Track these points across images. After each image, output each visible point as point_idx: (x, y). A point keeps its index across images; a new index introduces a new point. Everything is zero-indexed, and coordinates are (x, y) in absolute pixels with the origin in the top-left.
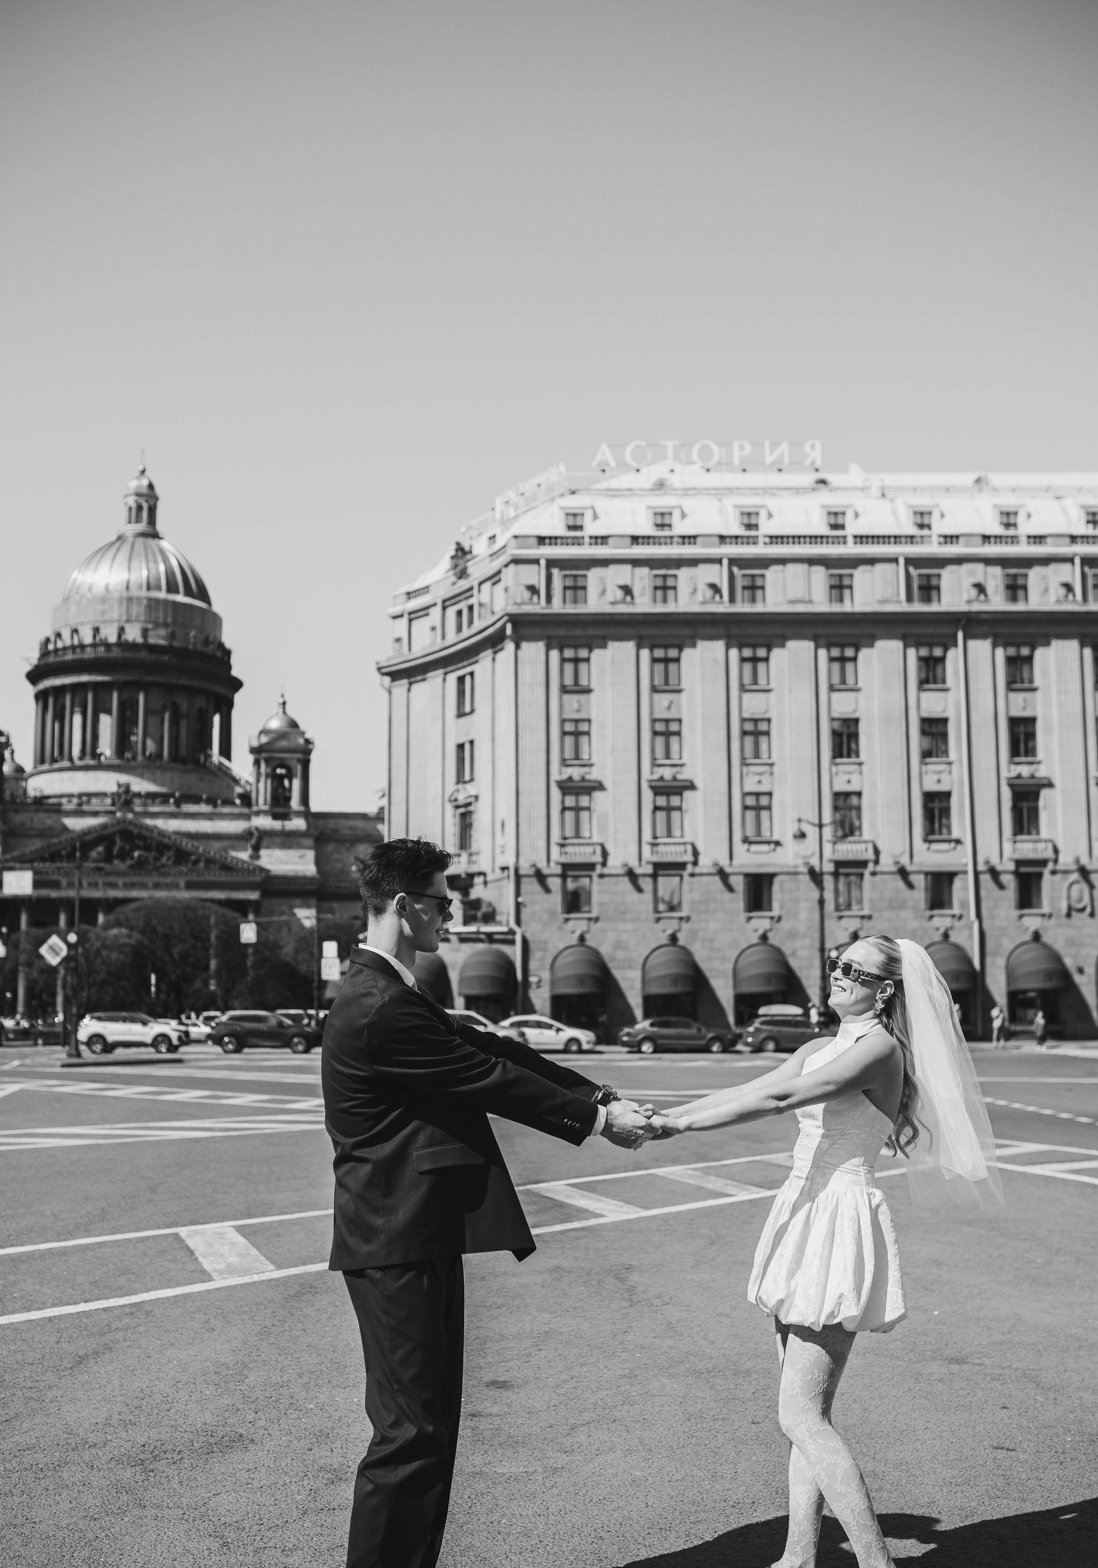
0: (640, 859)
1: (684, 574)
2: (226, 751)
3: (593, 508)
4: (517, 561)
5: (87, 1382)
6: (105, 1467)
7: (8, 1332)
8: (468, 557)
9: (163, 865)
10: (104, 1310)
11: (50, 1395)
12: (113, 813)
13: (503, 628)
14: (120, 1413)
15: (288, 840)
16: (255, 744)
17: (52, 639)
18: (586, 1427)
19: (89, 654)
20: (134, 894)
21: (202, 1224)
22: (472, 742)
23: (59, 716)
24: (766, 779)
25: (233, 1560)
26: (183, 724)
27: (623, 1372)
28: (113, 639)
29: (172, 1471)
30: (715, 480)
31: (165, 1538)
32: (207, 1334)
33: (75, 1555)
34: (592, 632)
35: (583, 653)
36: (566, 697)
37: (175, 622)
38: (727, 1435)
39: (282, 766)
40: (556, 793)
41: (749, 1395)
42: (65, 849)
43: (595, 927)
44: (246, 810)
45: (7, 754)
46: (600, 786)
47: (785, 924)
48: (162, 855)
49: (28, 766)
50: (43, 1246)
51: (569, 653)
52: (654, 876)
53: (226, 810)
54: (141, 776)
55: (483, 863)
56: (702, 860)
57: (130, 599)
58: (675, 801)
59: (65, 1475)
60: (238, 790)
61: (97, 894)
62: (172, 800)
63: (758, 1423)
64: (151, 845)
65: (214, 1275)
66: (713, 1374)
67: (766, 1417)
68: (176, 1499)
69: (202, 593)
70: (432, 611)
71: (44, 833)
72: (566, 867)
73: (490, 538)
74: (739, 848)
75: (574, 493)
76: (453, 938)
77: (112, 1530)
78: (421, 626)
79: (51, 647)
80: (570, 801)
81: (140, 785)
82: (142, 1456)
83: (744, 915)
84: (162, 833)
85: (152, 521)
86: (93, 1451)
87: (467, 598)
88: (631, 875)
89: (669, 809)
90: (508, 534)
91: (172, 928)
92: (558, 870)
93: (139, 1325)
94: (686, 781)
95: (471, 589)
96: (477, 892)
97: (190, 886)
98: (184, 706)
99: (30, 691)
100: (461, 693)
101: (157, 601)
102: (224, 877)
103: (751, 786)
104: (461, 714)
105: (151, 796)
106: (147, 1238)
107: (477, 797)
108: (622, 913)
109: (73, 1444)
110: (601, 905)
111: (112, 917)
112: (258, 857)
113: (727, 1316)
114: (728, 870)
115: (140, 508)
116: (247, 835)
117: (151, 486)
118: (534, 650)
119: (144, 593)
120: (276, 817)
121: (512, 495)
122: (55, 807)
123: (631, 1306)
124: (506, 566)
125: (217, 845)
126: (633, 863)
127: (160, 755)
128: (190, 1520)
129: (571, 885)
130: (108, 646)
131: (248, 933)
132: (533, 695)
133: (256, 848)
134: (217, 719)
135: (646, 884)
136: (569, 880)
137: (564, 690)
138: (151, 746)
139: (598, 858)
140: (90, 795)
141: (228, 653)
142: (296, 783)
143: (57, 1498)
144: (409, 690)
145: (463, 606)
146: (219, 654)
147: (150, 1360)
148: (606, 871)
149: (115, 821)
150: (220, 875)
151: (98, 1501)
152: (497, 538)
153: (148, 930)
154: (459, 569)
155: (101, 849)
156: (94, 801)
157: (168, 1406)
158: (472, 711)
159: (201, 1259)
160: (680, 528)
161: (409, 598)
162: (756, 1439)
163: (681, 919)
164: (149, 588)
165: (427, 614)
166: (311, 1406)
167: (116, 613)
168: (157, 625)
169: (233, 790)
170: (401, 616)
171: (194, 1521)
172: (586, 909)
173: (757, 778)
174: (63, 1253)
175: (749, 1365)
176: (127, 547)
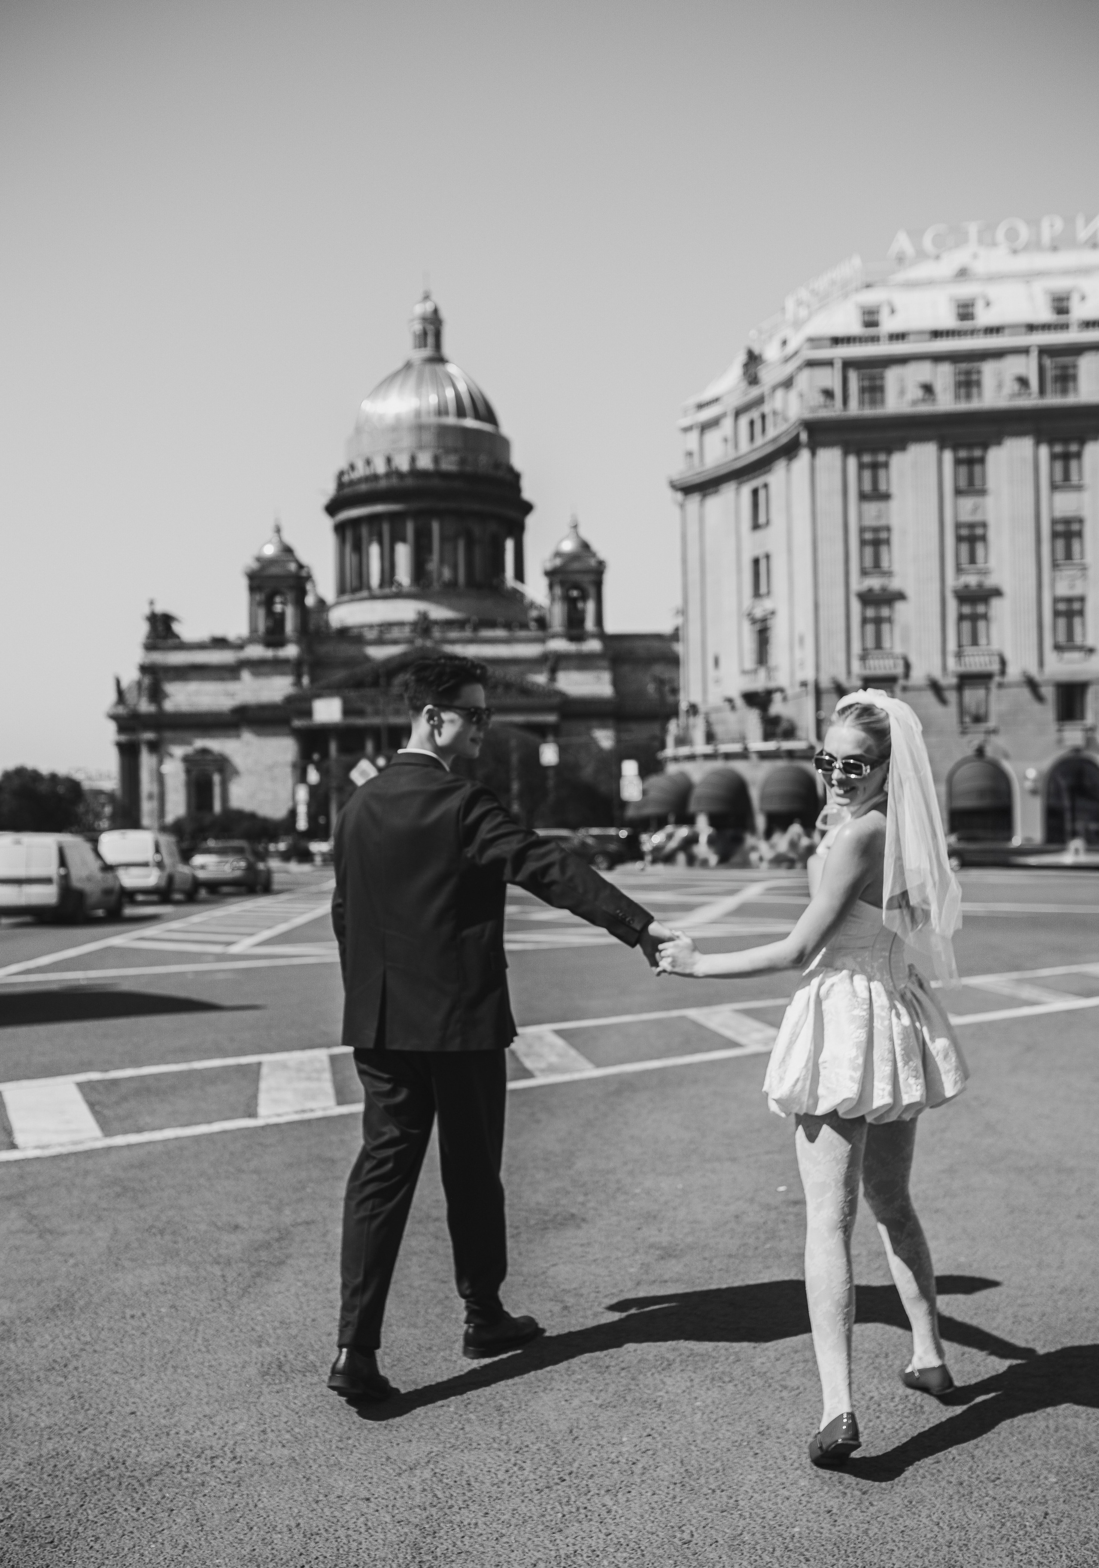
0: (944, 671)
1: (988, 368)
2: (520, 575)
3: (889, 302)
4: (811, 364)
8: (760, 363)
12: (413, 641)
13: (798, 436)
15: (584, 662)
16: (549, 567)
17: (347, 471)
19: (383, 484)
22: (768, 557)
23: (359, 549)
24: (1078, 582)
26: (478, 550)
28: (405, 468)
30: (1023, 262)
34: (891, 435)
35: (882, 458)
36: (865, 504)
37: (464, 448)
39: (576, 586)
40: (855, 605)
42: (369, 677)
44: (541, 634)
45: (309, 587)
46: (900, 596)
49: (330, 598)
51: (867, 458)
52: (960, 688)
53: (523, 634)
54: (438, 603)
55: (782, 679)
56: (1010, 669)
57: (420, 427)
58: (980, 609)
60: (534, 614)
62: (469, 626)
65: (537, 1073)
69: (489, 416)
70: (724, 421)
71: (348, 663)
72: (868, 681)
73: (782, 343)
74: (1050, 656)
75: (869, 287)
76: (754, 757)
78: (713, 438)
79: (346, 479)
80: (871, 613)
81: (438, 613)
83: (1053, 726)
85: (438, 345)
87: (759, 406)
88: (936, 687)
89: (974, 618)
90: (801, 337)
94: (992, 587)
95: (763, 396)
96: (777, 708)
98: (477, 530)
100: (755, 505)
101: (448, 427)
102: (523, 701)
103: (1063, 590)
104: (755, 527)
105: (448, 624)
107: (773, 612)
112: (555, 680)
114: (1038, 679)
115: (425, 333)
116: (543, 659)
117: (436, 311)
118: (830, 457)
119: (433, 420)
120: (572, 638)
121: (803, 293)
122: (357, 638)
124: (800, 369)
125: (514, 669)
126: (937, 674)
127: (456, 584)
130: (401, 475)
131: (549, 755)
132: (830, 504)
133: (553, 671)
134: (509, 543)
135: (952, 696)
137: (863, 497)
138: (447, 574)
139: (900, 670)
140: (389, 625)
141: (517, 477)
142: (590, 606)
144: (702, 504)
145: (755, 414)
146: (508, 478)
148: (908, 683)
149: (414, 649)
150: (517, 699)
152: (790, 342)
154: (750, 376)
156: (394, 630)
158: (768, 523)
159: (522, 1059)
160: (984, 318)
161: (700, 410)
163: (987, 731)
164: (438, 414)
165: (718, 426)
166: (638, 1191)
167: (407, 441)
168: (447, 451)
169: (528, 614)
170: (693, 427)
173: (1069, 582)
176: (414, 373)
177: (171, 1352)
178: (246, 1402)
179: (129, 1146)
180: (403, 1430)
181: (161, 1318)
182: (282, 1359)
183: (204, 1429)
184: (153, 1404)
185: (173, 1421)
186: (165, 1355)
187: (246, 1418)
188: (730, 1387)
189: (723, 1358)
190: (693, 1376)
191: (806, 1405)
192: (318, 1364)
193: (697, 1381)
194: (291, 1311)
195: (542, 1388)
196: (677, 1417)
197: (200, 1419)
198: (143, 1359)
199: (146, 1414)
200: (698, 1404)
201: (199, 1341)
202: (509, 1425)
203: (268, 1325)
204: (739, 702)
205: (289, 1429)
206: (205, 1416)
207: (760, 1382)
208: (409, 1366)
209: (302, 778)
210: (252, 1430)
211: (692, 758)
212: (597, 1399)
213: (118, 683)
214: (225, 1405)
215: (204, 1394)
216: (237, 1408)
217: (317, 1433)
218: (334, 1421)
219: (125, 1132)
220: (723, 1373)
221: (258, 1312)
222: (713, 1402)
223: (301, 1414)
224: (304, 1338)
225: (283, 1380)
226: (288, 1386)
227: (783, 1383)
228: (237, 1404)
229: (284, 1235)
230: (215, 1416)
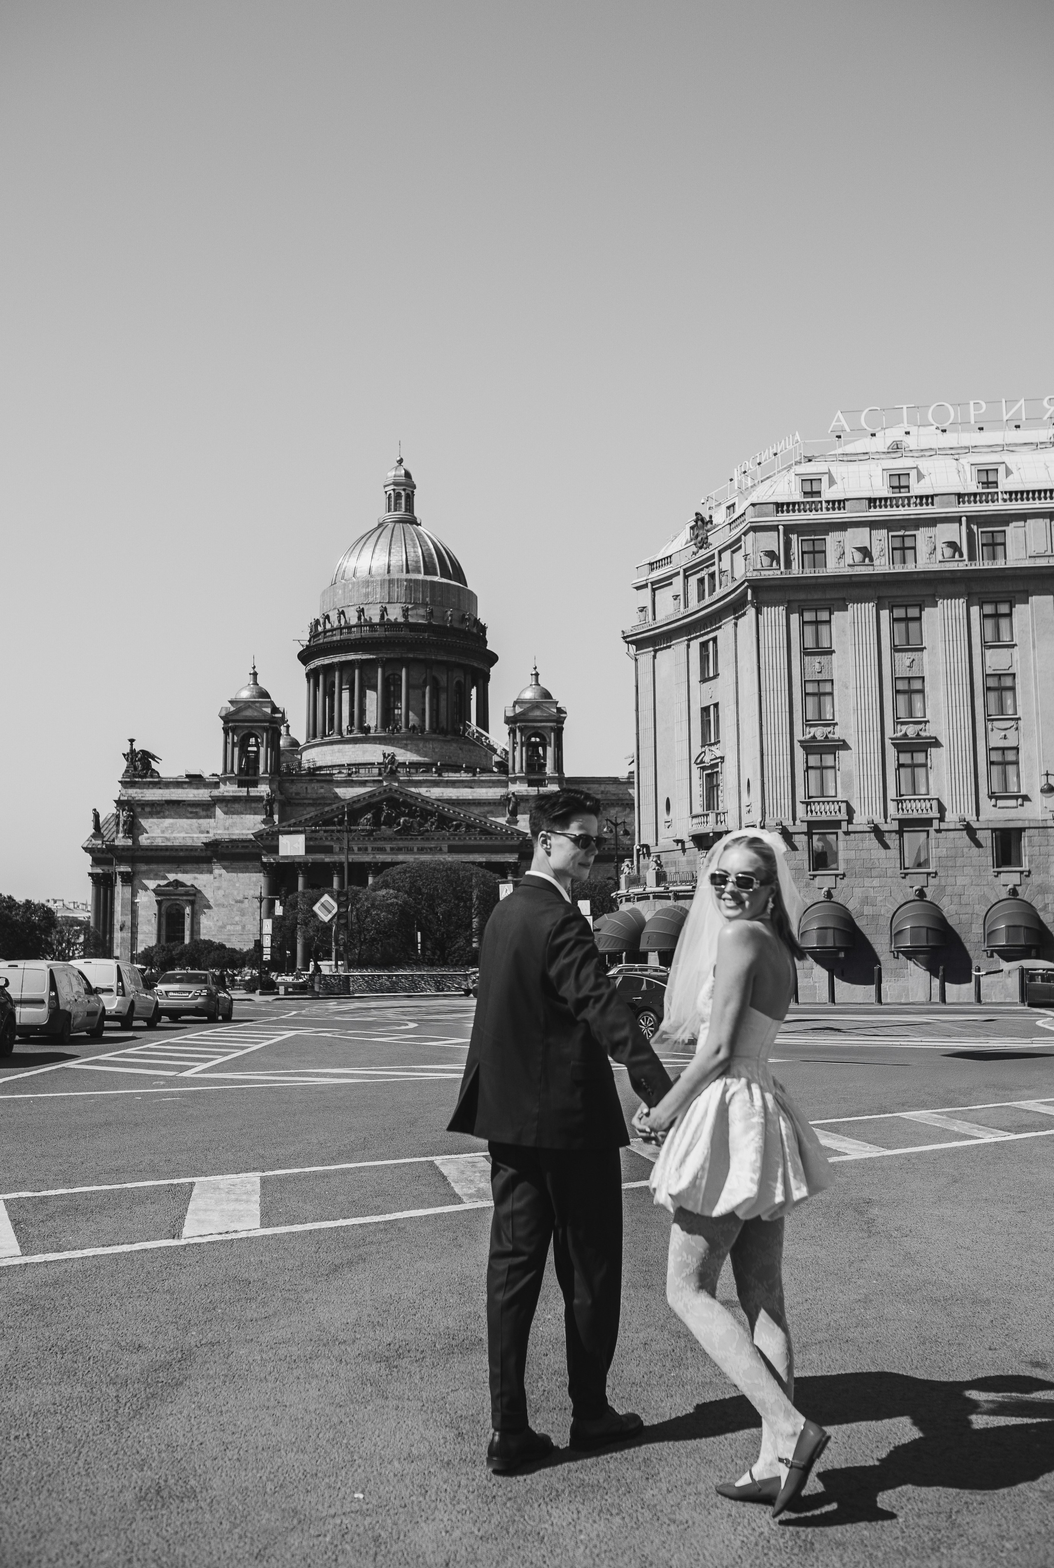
0: (886, 817)
1: (922, 534)
2: (483, 722)
3: (829, 473)
4: (756, 528)
5: (341, 1287)
6: (353, 1361)
7: (271, 1242)
8: (709, 526)
9: (427, 831)
10: (361, 1225)
11: (307, 1297)
12: (381, 781)
13: (745, 594)
14: (369, 1315)
16: (510, 714)
17: (322, 621)
18: (818, 1347)
19: (355, 634)
20: (401, 858)
21: (456, 1154)
22: (716, 705)
23: (329, 693)
24: (1011, 734)
25: (466, 1449)
26: (443, 696)
27: (858, 1297)
28: (376, 620)
29: (414, 1368)
30: (950, 440)
31: (404, 1426)
32: (455, 1250)
33: (320, 1436)
34: (830, 595)
35: (824, 616)
36: (807, 659)
37: (433, 602)
38: (962, 1360)
39: (535, 735)
40: (799, 753)
41: (987, 1323)
42: (337, 816)
43: (842, 883)
44: (503, 778)
45: (283, 729)
46: (844, 745)
47: (1035, 879)
48: (426, 821)
49: (302, 741)
50: (307, 1170)
51: (809, 616)
52: (900, 833)
53: (485, 777)
54: (405, 747)
55: (730, 822)
56: (949, 816)
57: (391, 581)
58: (919, 758)
59: (316, 1367)
60: (496, 758)
61: (367, 858)
62: (434, 770)
63: (995, 1349)
64: (416, 811)
65: (465, 1199)
66: (950, 1302)
67: (1005, 1344)
68: (416, 1393)
69: (458, 574)
70: (674, 580)
71: (318, 802)
72: (811, 824)
73: (728, 508)
74: (986, 804)
75: (810, 461)
77: (356, 1417)
78: (665, 596)
79: (320, 629)
80: (814, 760)
81: (404, 756)
82: (387, 1354)
83: (991, 870)
84: (426, 800)
85: (410, 507)
86: (343, 1347)
87: (707, 567)
88: (877, 832)
89: (913, 766)
90: (747, 503)
91: (436, 889)
92: (804, 828)
93: (391, 1240)
94: (930, 738)
95: (713, 556)
97: (452, 850)
98: (443, 680)
99: (302, 670)
100: (704, 659)
101: (416, 581)
102: (483, 841)
103: (996, 740)
104: (704, 679)
105: (414, 765)
106: (404, 1164)
107: (722, 758)
108: (869, 870)
109: (325, 1340)
110: (847, 861)
111: (380, 879)
112: (516, 822)
113: (968, 1249)
114: (975, 825)
115: (398, 496)
116: (504, 801)
117: (408, 475)
118: (774, 615)
119: (404, 576)
120: (531, 783)
121: (750, 466)
122: (328, 778)
123: (869, 1237)
124: (745, 534)
125: (477, 811)
126: (879, 819)
127: (423, 730)
128: (429, 1412)
129: (817, 844)
130: (372, 626)
133: (514, 813)
134: (474, 691)
135: (892, 840)
136: (815, 837)
137: (806, 652)
138: (413, 719)
139: (843, 816)
140: (359, 765)
141: (483, 629)
142: (550, 751)
143: (307, 1386)
144: (654, 657)
145: (704, 574)
146: (475, 630)
147: (400, 1271)
148: (851, 828)
149: (382, 789)
150: (481, 839)
151: (344, 1391)
152: (736, 506)
153: (414, 890)
154: (699, 538)
155: (369, 816)
156: (362, 771)
157: (414, 1311)
158: (716, 676)
159: (453, 1184)
160: (917, 488)
161: (652, 570)
162: (993, 1365)
163: (928, 874)
164: (408, 572)
165: (671, 584)
166: (549, 1316)
167: (379, 594)
168: (416, 605)
169: (491, 758)
170: (646, 586)
171: (432, 1412)
172: (834, 866)
173: (1003, 733)
174: (325, 1175)
175: (988, 1294)
176: (387, 533)
177: (50, 1475)
178: (117, 1528)
179: (47, 1263)
180: (273, 1560)
181: (45, 1440)
182: (162, 1483)
183: (68, 1558)
184: (20, 1530)
185: (37, 1548)
186: (42, 1478)
187: (113, 1546)
188: (617, 1520)
189: (613, 1489)
190: (581, 1507)
191: (693, 1541)
192: (198, 1490)
193: (583, 1513)
194: (180, 1434)
195: (423, 1518)
196: (559, 1551)
197: (66, 1547)
198: (19, 1482)
199: (11, 1540)
200: (582, 1537)
201: (80, 1463)
202: (384, 1556)
203: (154, 1448)
204: (689, 844)
205: (156, 1558)
206: (71, 1543)
207: (648, 1515)
208: (291, 1493)
209: (270, 912)
210: (117, 1559)
211: (644, 897)
212: (479, 1530)
213: (97, 816)
214: (95, 1531)
215: (75, 1519)
216: (107, 1535)
217: (184, 1562)
218: (204, 1550)
219: (46, 1251)
220: (612, 1505)
221: (147, 1434)
222: (598, 1536)
223: (171, 1542)
224: (188, 1462)
225: (159, 1505)
226: (164, 1512)
227: (672, 1516)
228: (107, 1531)
229: (186, 1356)
230: (81, 1543)
